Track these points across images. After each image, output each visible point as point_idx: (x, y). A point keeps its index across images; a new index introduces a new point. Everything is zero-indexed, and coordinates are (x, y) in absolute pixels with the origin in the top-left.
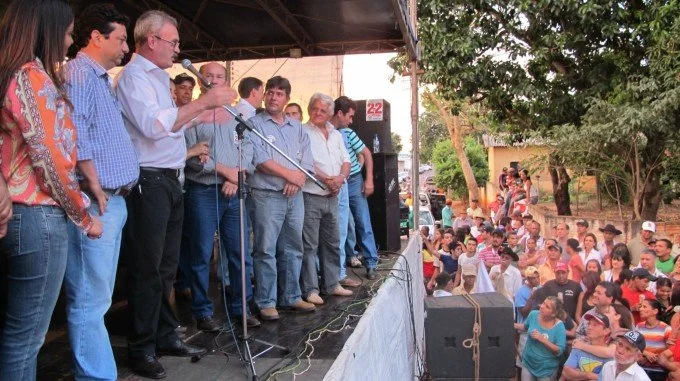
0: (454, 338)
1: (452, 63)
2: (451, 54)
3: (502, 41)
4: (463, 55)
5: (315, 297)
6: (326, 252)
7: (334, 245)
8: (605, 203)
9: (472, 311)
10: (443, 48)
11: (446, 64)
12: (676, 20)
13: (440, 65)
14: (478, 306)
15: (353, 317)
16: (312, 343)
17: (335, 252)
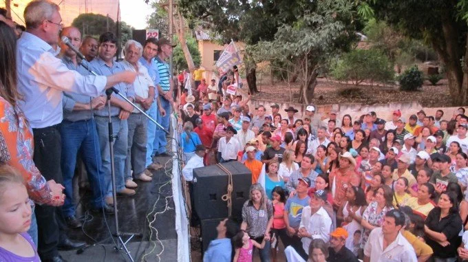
0: (215, 195)
5: (131, 183)
6: (137, 151)
7: (142, 145)
8: (275, 80)
9: (227, 177)
14: (230, 174)
15: (168, 199)
16: (152, 225)
17: (143, 150)
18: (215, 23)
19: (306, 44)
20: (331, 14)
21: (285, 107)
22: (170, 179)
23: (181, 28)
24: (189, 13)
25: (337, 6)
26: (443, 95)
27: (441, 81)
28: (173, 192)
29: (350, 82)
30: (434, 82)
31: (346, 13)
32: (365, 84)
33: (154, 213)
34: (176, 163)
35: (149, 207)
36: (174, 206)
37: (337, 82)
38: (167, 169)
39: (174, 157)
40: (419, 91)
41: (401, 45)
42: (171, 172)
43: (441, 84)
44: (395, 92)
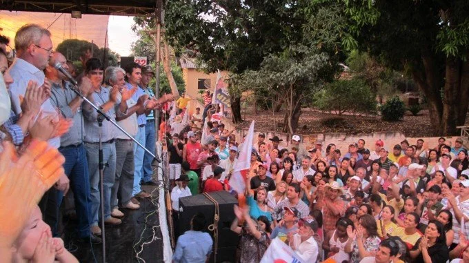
1: (179, 22)
2: (178, 16)
3: (211, 8)
4: (187, 18)
5: (117, 212)
6: (125, 178)
7: (131, 173)
8: (259, 109)
9: (213, 207)
10: (173, 11)
11: (175, 22)
12: (320, 10)
13: (171, 23)
14: (217, 203)
15: (155, 229)
16: (140, 255)
17: (131, 177)
18: (201, 52)
19: (292, 74)
20: (316, 45)
21: (270, 136)
22: (157, 208)
23: (166, 56)
24: (176, 42)
25: (322, 37)
26: (423, 126)
27: (422, 112)
28: (161, 222)
29: (333, 112)
30: (415, 113)
31: (331, 45)
32: (348, 114)
33: (141, 243)
34: (162, 191)
35: (136, 237)
36: (162, 236)
37: (321, 111)
38: (153, 198)
39: (160, 186)
40: (401, 121)
41: (382, 76)
42: (158, 202)
43: (422, 115)
44: (378, 122)
